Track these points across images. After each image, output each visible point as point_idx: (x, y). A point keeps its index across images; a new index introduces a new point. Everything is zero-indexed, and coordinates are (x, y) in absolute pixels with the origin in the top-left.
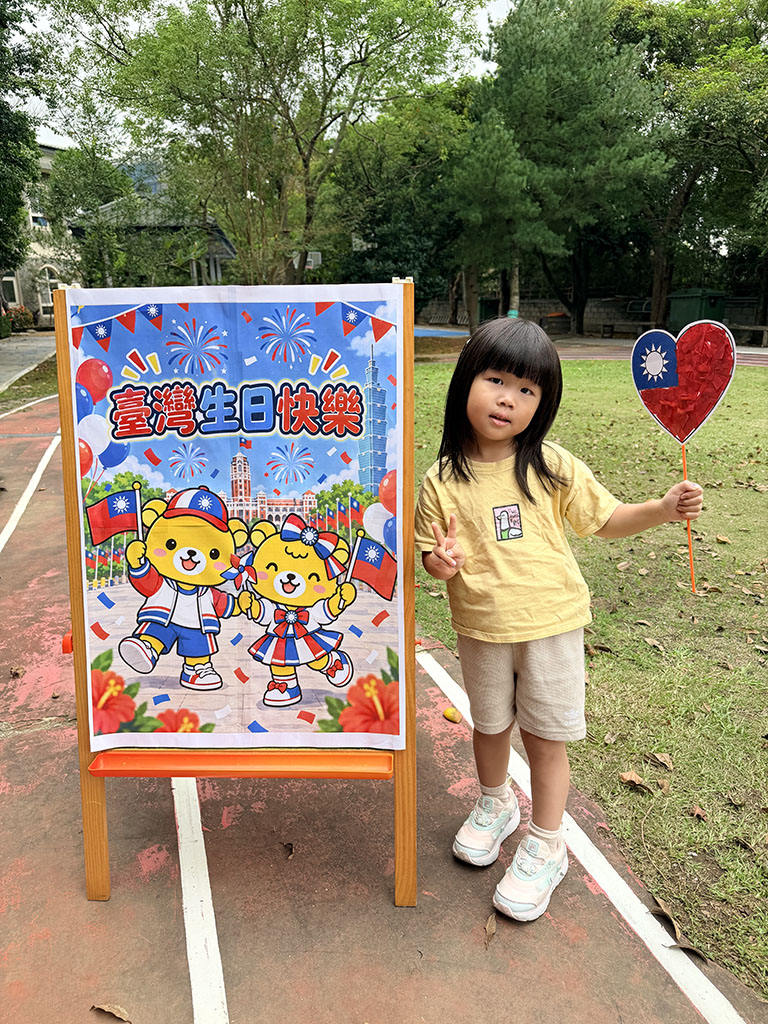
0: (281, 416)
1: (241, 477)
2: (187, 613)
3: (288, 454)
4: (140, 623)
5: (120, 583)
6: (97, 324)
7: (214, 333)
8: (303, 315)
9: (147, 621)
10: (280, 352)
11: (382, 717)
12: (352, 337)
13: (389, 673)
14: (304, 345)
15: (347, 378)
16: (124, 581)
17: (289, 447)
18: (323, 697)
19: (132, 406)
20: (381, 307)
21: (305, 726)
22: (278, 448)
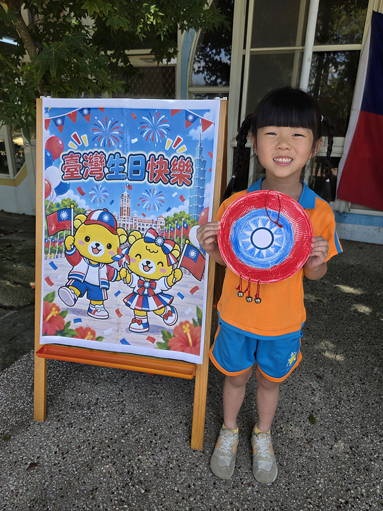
0: (148, 172)
1: (126, 205)
2: (93, 277)
3: (151, 194)
4: (69, 279)
5: (61, 257)
6: (57, 118)
7: (117, 125)
8: (164, 116)
9: (73, 279)
10: (150, 137)
11: (191, 344)
12: (190, 130)
13: (197, 321)
14: (164, 133)
15: (186, 153)
16: (63, 257)
17: (152, 191)
18: (160, 330)
19: (72, 163)
20: (207, 113)
21: (150, 345)
22: (146, 190)
